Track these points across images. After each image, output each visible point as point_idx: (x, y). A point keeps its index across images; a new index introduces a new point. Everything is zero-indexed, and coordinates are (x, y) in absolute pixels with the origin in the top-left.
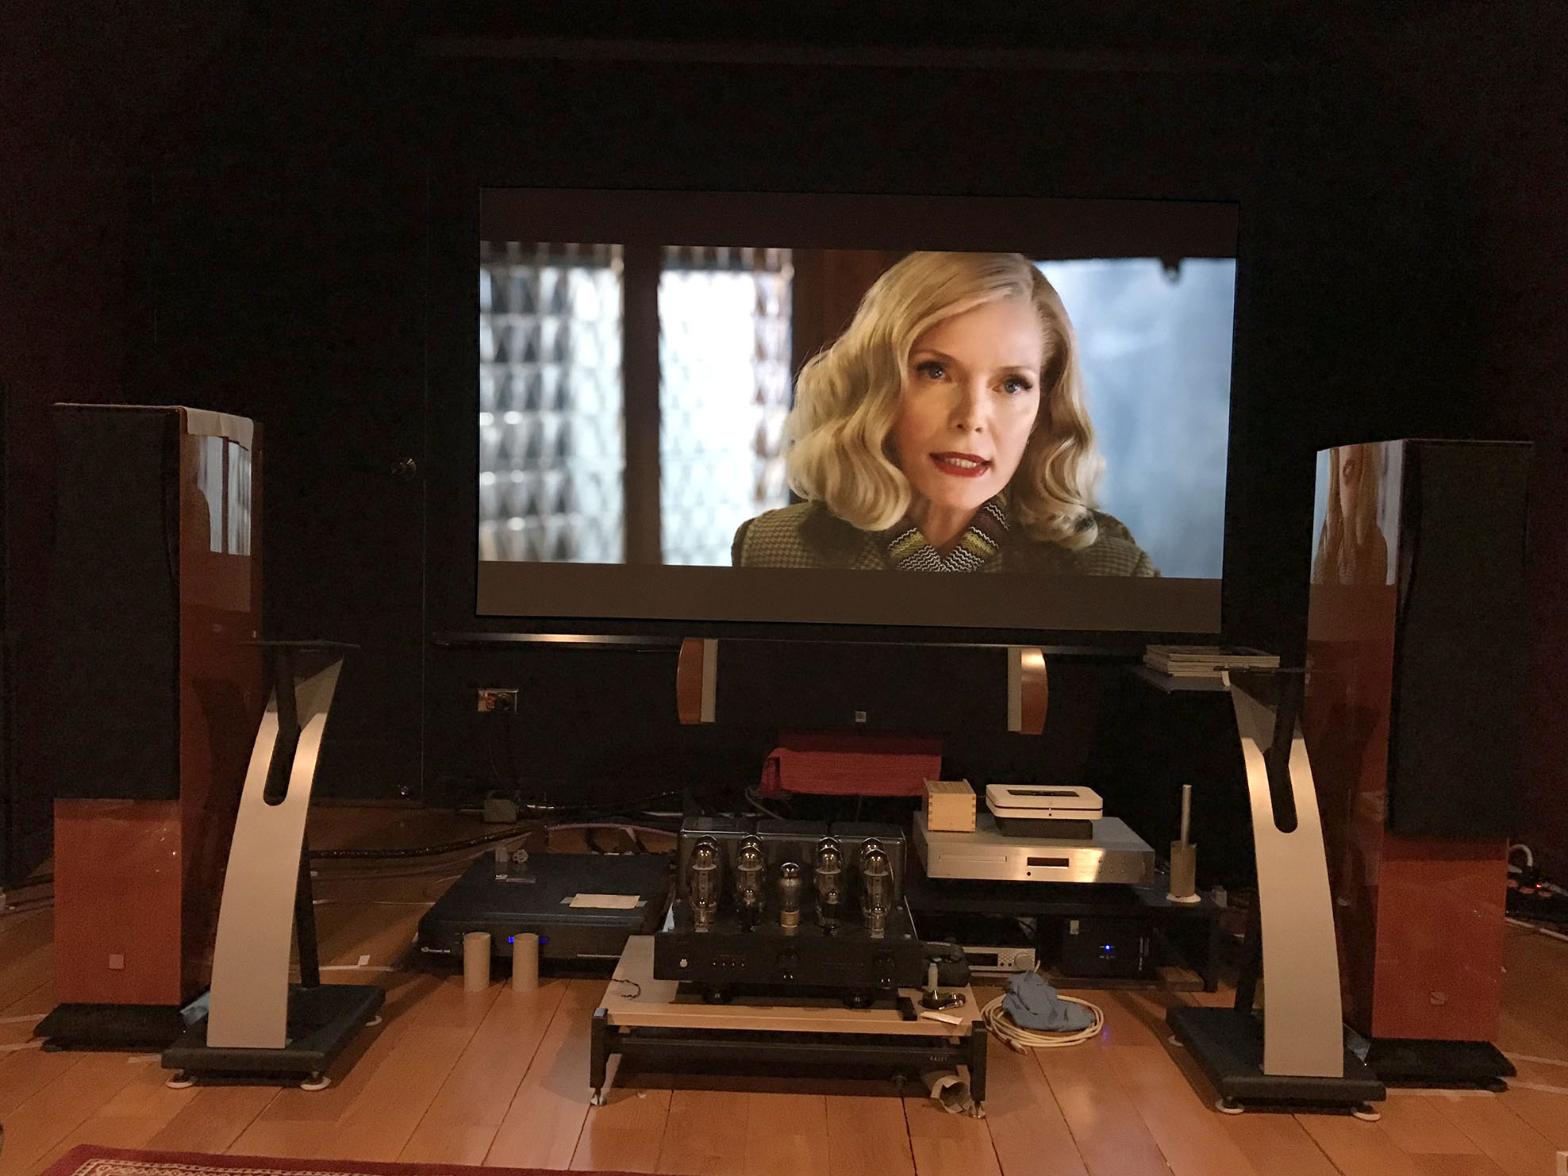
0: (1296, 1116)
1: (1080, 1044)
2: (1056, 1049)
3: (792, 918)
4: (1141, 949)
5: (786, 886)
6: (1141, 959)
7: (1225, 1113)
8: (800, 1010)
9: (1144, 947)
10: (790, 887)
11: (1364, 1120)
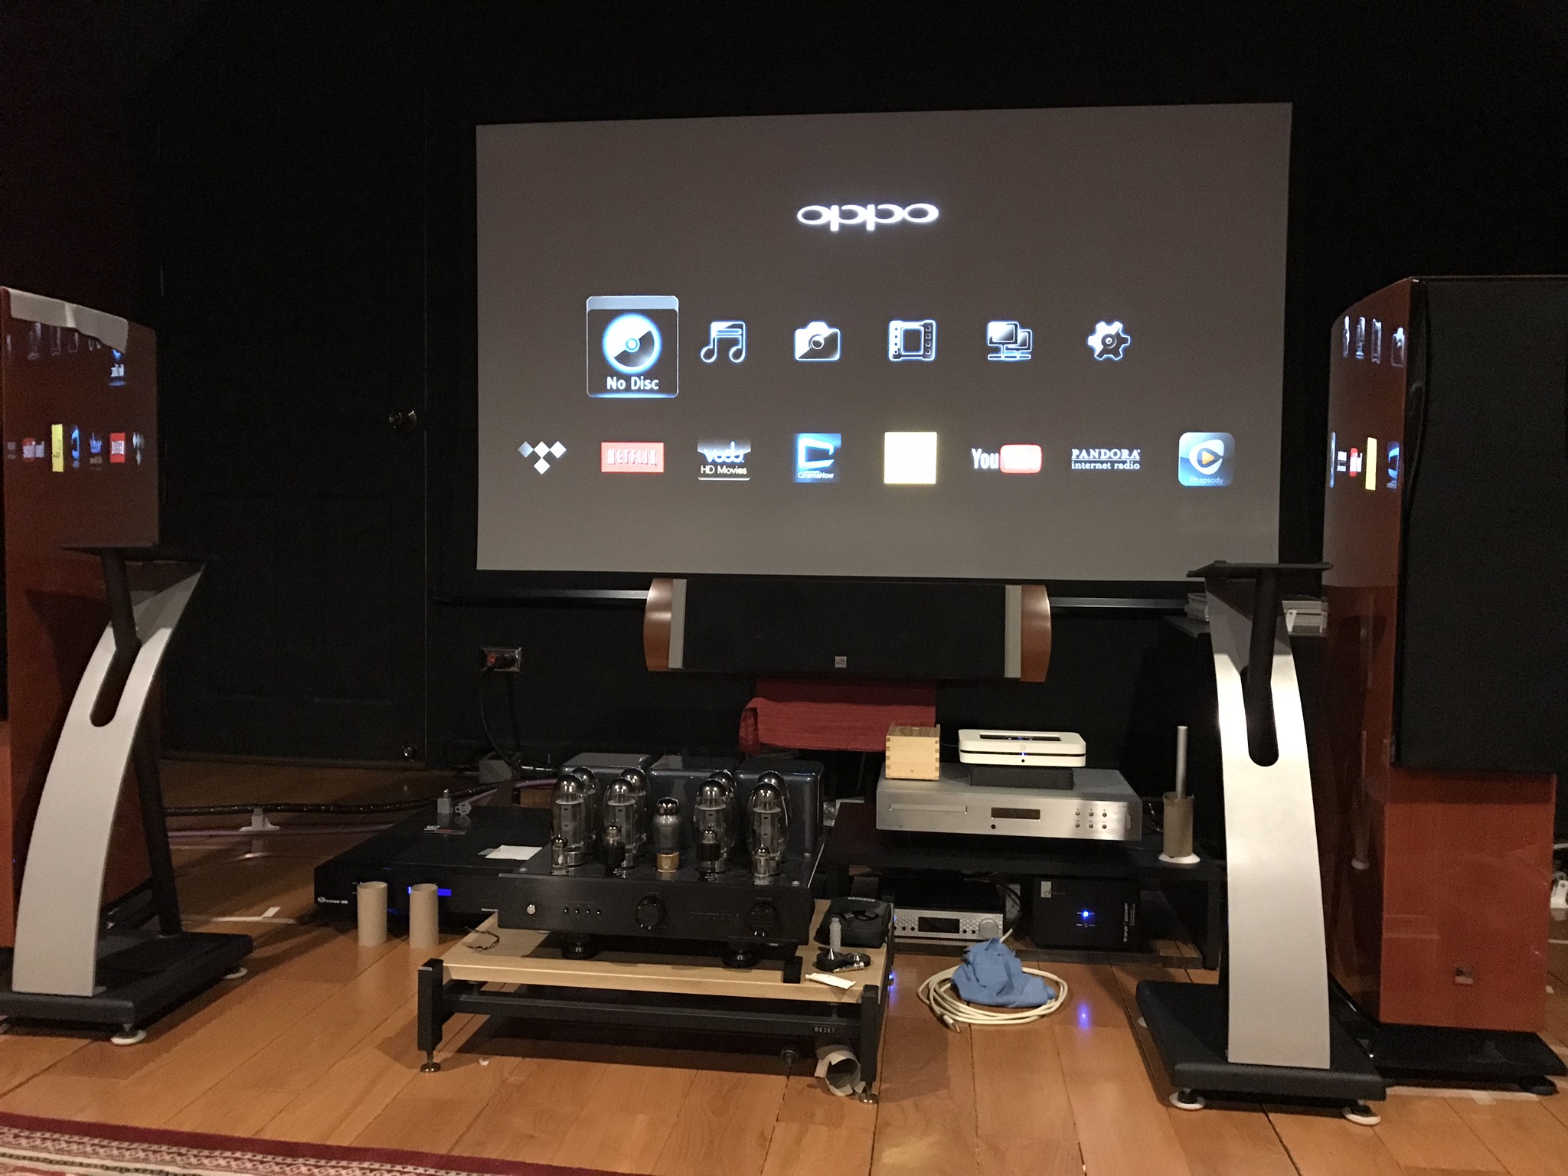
0: (1271, 1116)
1: (1028, 1023)
2: (998, 1028)
3: (669, 861)
4: (1126, 917)
5: (661, 823)
6: (1126, 928)
7: (1180, 1109)
8: (668, 968)
9: (1129, 914)
10: (666, 825)
11: (1357, 1123)
